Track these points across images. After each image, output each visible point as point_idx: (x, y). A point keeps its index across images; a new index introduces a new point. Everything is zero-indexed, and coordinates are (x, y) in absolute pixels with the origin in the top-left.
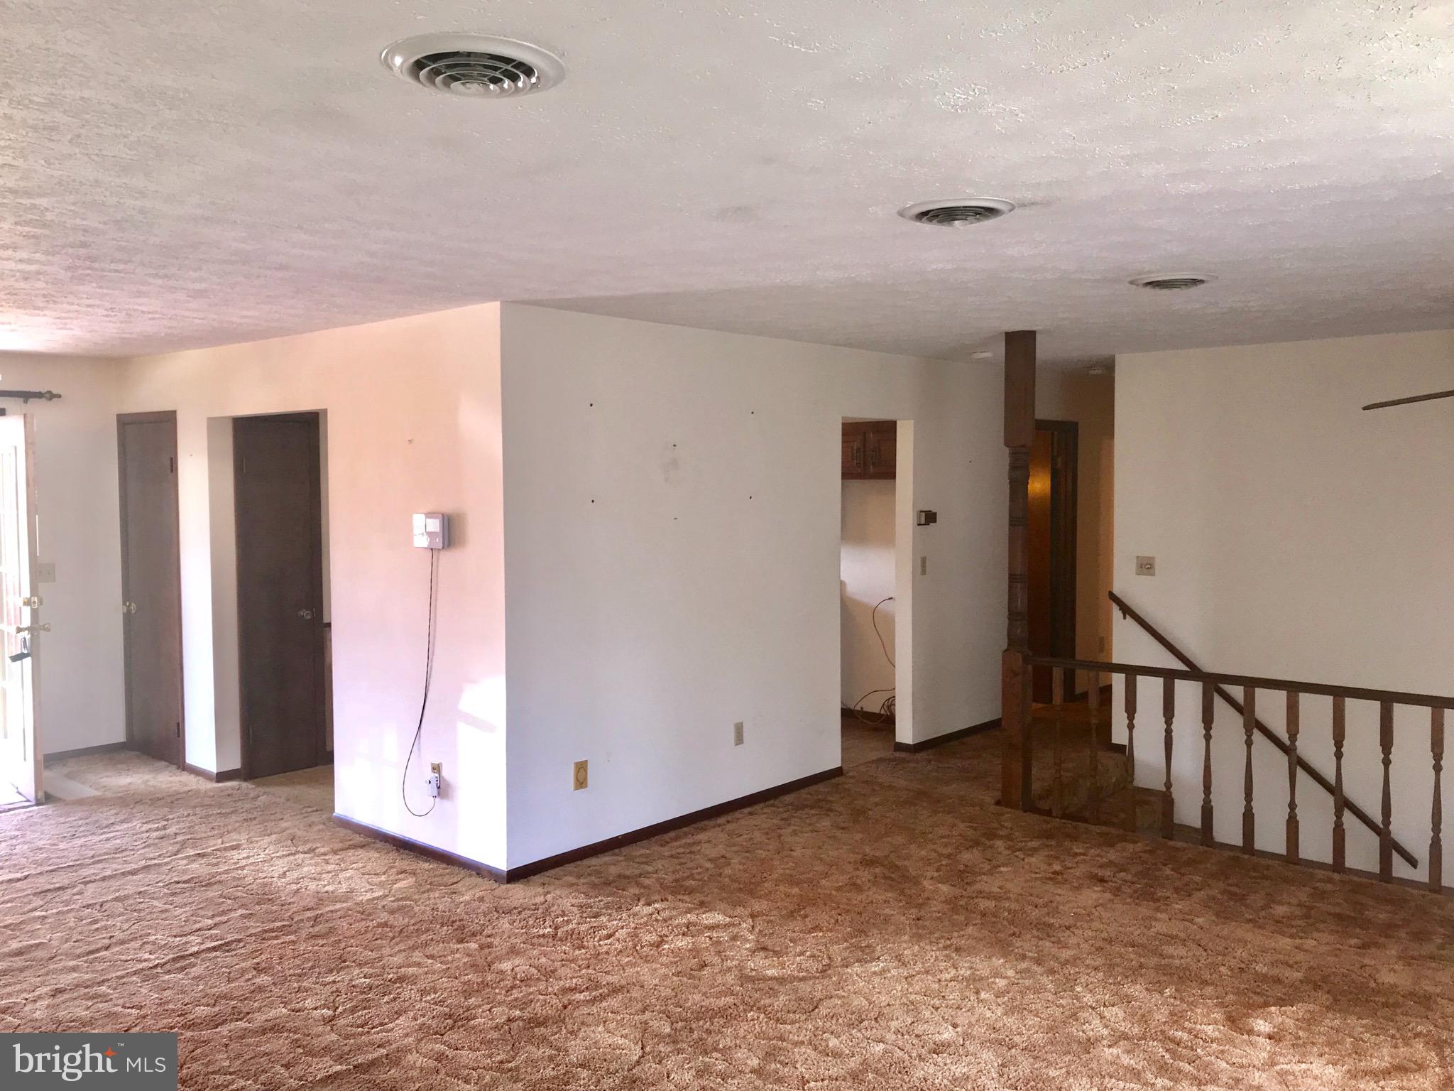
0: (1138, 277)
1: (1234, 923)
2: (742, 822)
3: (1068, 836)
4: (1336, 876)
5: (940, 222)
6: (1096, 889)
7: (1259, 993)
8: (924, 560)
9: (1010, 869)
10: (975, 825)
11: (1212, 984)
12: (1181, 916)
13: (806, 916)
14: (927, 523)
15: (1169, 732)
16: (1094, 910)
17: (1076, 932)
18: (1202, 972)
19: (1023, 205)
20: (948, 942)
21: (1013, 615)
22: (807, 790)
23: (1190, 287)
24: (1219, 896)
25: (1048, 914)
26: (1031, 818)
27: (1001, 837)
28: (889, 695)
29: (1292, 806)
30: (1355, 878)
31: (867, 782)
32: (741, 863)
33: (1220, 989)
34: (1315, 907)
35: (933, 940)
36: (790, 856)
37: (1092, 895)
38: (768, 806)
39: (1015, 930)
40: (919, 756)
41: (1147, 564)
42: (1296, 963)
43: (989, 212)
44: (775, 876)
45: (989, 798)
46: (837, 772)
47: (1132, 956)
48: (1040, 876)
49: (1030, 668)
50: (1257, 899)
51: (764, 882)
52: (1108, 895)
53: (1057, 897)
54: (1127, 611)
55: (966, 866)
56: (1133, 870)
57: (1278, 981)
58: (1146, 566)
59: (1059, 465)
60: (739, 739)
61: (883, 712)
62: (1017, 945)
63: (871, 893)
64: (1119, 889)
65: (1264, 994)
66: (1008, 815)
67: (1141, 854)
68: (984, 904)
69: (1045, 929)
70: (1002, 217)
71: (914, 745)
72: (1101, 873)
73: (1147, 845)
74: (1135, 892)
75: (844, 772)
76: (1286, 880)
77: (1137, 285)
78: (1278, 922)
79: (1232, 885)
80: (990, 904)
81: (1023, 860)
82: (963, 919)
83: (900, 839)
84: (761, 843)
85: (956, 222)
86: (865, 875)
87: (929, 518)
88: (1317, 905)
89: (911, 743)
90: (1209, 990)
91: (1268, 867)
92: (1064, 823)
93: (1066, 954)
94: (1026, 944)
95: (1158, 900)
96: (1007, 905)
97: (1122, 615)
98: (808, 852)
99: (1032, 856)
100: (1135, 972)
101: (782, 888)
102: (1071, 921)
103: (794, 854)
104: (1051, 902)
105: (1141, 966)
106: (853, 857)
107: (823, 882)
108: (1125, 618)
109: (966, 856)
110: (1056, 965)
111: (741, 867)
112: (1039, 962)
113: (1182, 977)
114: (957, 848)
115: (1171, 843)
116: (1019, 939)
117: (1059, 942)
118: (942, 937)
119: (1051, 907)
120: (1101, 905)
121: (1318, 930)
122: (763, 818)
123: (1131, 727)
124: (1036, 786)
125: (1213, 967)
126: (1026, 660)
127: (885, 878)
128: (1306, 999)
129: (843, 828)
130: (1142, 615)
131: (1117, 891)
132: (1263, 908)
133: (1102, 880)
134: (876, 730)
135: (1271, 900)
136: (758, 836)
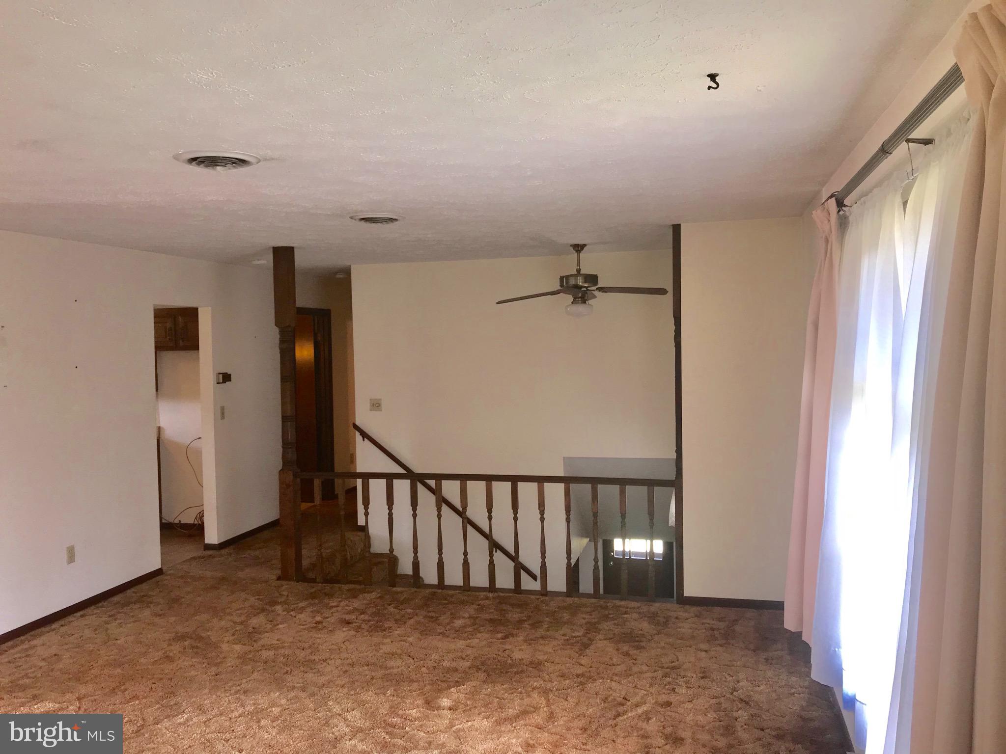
0: (355, 215)
1: (431, 637)
2: (75, 624)
3: (326, 594)
4: (491, 595)
5: (207, 166)
6: (344, 629)
7: (444, 681)
8: (223, 409)
9: (285, 625)
10: (261, 597)
11: (416, 681)
12: (399, 638)
13: (126, 690)
14: (224, 382)
15: (390, 515)
16: (342, 646)
17: (330, 662)
18: (411, 674)
19: (266, 160)
20: (239, 688)
21: (285, 444)
22: (133, 590)
23: (388, 223)
24: (423, 620)
25: (312, 653)
26: (300, 587)
27: (279, 603)
28: (198, 510)
29: (465, 554)
30: (501, 594)
31: (182, 577)
32: (71, 657)
33: (421, 683)
34: (479, 617)
35: (227, 688)
36: (114, 644)
37: (341, 634)
38: (97, 607)
39: (288, 669)
40: (223, 551)
41: (377, 404)
42: (467, 656)
43: (242, 162)
44: (101, 662)
45: (271, 575)
46: (158, 572)
47: (367, 672)
48: (307, 626)
49: (298, 480)
50: (444, 619)
51: (90, 670)
52: (353, 633)
53: (318, 639)
54: (365, 435)
55: (254, 628)
56: (369, 612)
57: (456, 670)
58: (376, 405)
59: (319, 338)
60: (71, 557)
61: (196, 522)
62: (289, 680)
63: (181, 661)
64: (359, 627)
65: (447, 681)
66: (286, 585)
67: (375, 600)
68: (266, 654)
69: (309, 664)
70: (251, 167)
71: (218, 544)
72: (347, 617)
73: (378, 593)
74: (370, 627)
75: (164, 571)
76: (463, 602)
77: (355, 220)
78: (456, 631)
79: (430, 612)
80: (271, 653)
81: (295, 617)
82: (250, 668)
83: (204, 617)
84: (90, 638)
85: (218, 168)
86: (176, 648)
87: (226, 378)
88: (480, 615)
89: (217, 543)
90: (415, 686)
91: (452, 596)
92: (324, 586)
93: (323, 680)
94: (295, 679)
95: (385, 630)
96: (282, 652)
97: (362, 438)
98: (131, 638)
99: (301, 613)
100: (368, 683)
101: (106, 671)
102: (327, 655)
103: (118, 642)
104: (314, 644)
105: (372, 679)
106: (167, 636)
107: (142, 660)
108: (364, 440)
109: (254, 622)
110: (316, 689)
111: (71, 661)
112: (303, 689)
113: (396, 680)
114: (247, 617)
115: (395, 589)
116: (290, 676)
117: (319, 672)
118: (234, 685)
119: (313, 648)
120: (348, 640)
121: (480, 632)
122: (93, 617)
123: (366, 514)
124: (305, 563)
125: (418, 668)
126: (295, 476)
127: (193, 647)
128: (472, 678)
129: (160, 615)
130: (374, 437)
131: (358, 629)
132: (448, 624)
133: (348, 623)
134: (190, 536)
135: (454, 617)
136: (88, 633)
